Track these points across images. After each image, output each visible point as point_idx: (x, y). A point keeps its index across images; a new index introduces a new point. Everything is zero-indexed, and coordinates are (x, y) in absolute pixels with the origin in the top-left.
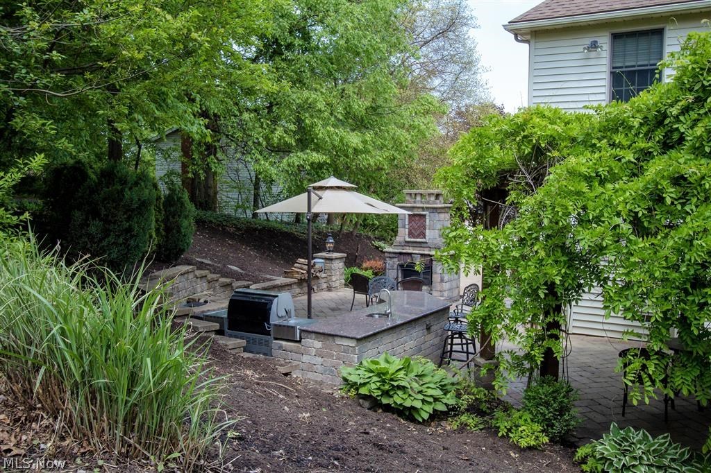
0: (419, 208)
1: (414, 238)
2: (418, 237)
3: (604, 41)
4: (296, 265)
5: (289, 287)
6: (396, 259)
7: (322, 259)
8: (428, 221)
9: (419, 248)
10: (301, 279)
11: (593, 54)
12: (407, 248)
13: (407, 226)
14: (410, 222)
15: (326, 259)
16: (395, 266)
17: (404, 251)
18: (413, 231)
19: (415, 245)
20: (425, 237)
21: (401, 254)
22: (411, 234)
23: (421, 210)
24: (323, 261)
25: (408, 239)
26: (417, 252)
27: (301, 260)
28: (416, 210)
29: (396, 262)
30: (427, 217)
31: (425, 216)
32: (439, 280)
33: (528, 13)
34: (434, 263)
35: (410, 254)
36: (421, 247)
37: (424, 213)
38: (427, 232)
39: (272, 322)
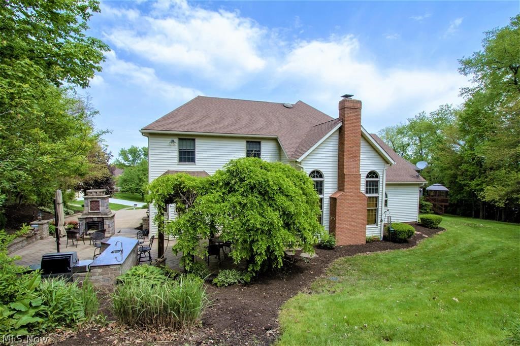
0: (95, 198)
1: (93, 211)
3: (176, 140)
7: (37, 224)
8: (100, 203)
9: (96, 215)
11: (172, 144)
12: (90, 215)
13: (89, 206)
14: (91, 204)
15: (39, 224)
16: (84, 224)
17: (88, 217)
18: (93, 208)
19: (94, 214)
20: (99, 210)
21: (86, 218)
22: (91, 209)
23: (97, 198)
25: (90, 211)
26: (95, 217)
29: (84, 221)
31: (99, 201)
33: (148, 126)
34: (104, 220)
35: (92, 218)
38: (100, 208)
39: (71, 266)
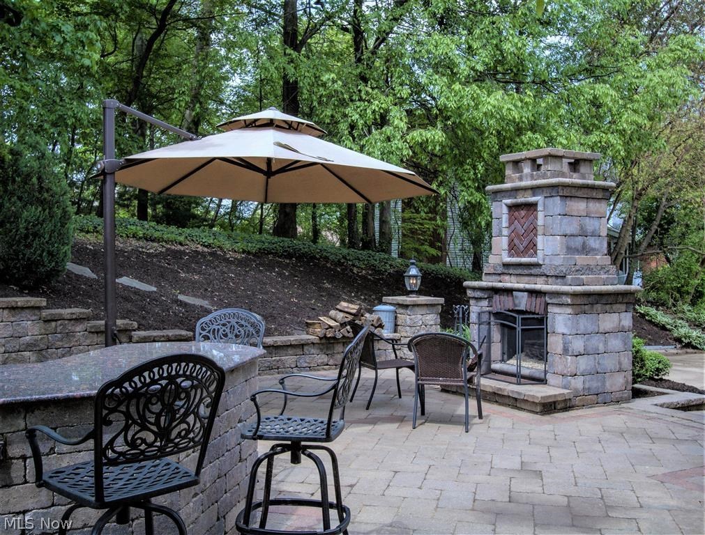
0: (525, 189)
1: (518, 256)
2: (524, 253)
4: (332, 313)
5: (299, 351)
6: (485, 303)
8: (540, 215)
9: (527, 279)
10: (325, 337)
12: (507, 278)
13: (506, 232)
14: (511, 223)
15: (399, 305)
17: (500, 285)
18: (516, 241)
19: (519, 271)
20: (535, 253)
21: (495, 290)
22: (512, 249)
23: (530, 192)
24: (392, 308)
25: (508, 259)
26: (521, 286)
27: (344, 304)
28: (521, 193)
30: (540, 208)
31: (535, 205)
32: (559, 349)
34: (550, 309)
35: (510, 291)
36: (531, 275)
37: (532, 199)
38: (540, 240)
